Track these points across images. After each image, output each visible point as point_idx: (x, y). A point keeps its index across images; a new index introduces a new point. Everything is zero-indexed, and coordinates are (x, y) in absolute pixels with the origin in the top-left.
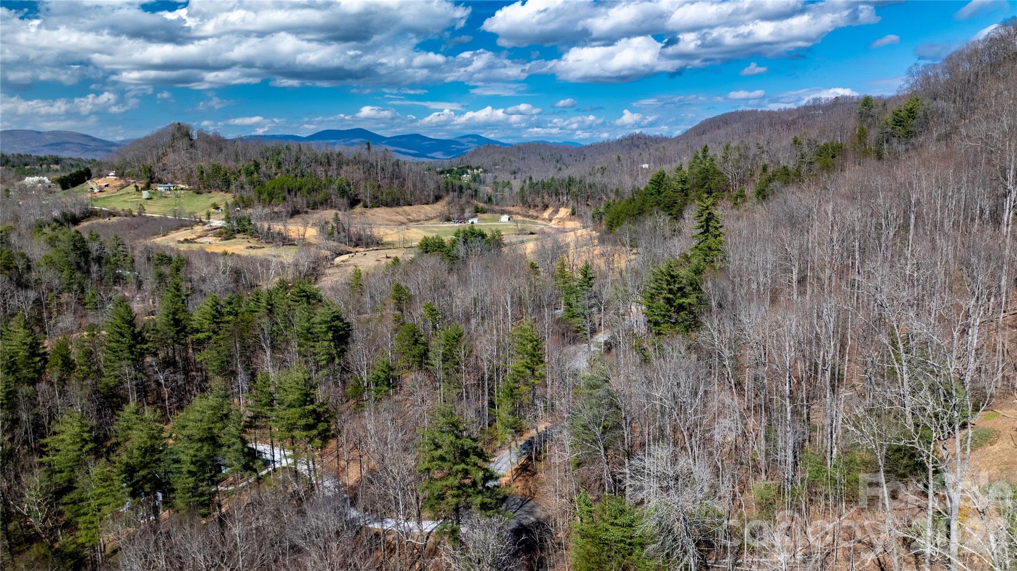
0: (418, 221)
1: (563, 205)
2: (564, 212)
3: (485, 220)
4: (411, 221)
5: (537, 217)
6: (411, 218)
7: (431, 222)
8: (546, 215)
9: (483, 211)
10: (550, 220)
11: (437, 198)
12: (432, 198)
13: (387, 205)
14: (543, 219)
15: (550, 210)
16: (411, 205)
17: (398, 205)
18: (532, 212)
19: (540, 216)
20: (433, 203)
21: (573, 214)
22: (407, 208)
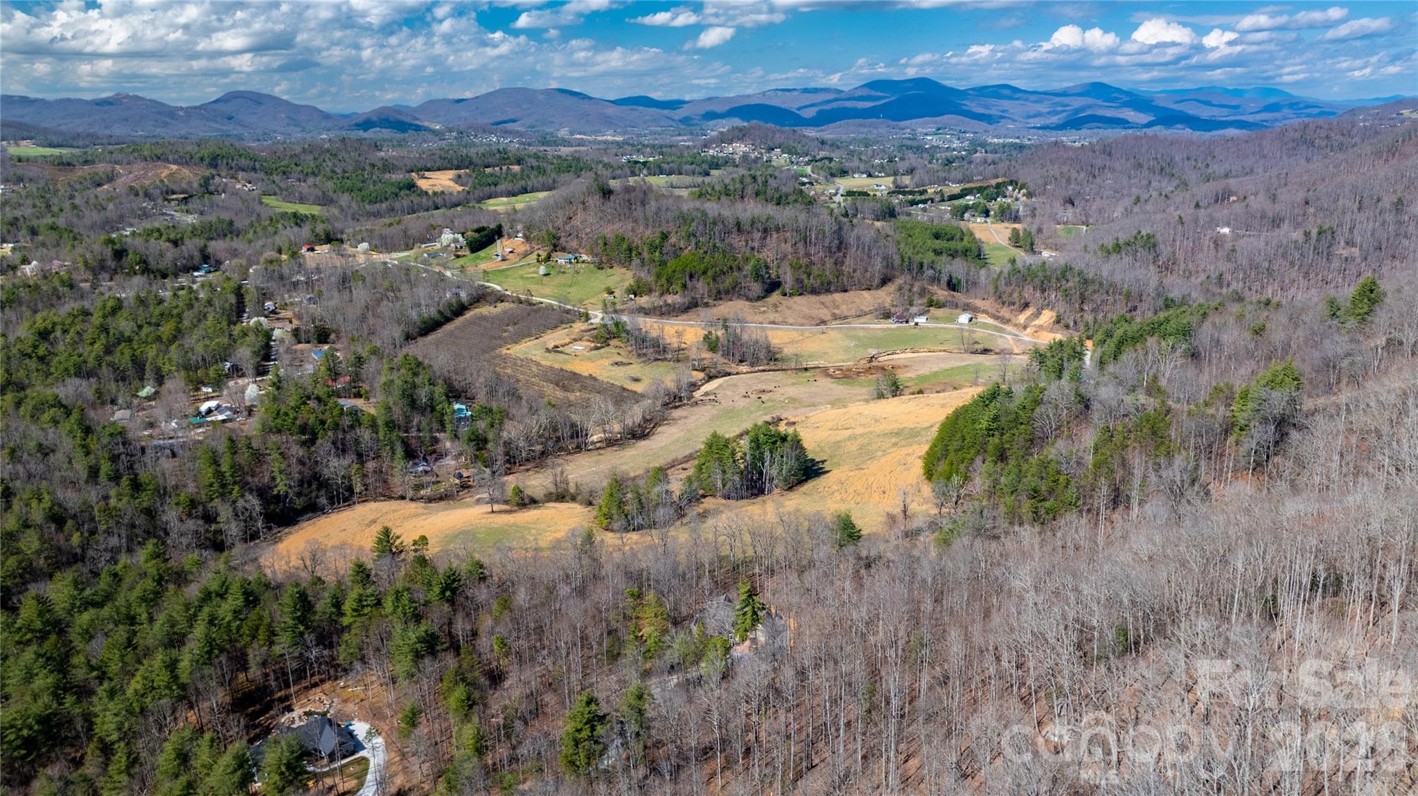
0: (846, 318)
1: (1049, 305)
2: (1047, 316)
3: (936, 319)
4: (835, 317)
5: (1008, 321)
6: (837, 311)
7: (862, 320)
8: (1022, 318)
9: (940, 305)
10: (1025, 327)
11: (885, 281)
12: (877, 281)
13: (814, 292)
14: (1015, 325)
15: (1028, 312)
16: (846, 291)
17: (828, 291)
18: (1005, 312)
19: (1014, 321)
20: (878, 287)
21: (1058, 321)
22: (838, 296)
